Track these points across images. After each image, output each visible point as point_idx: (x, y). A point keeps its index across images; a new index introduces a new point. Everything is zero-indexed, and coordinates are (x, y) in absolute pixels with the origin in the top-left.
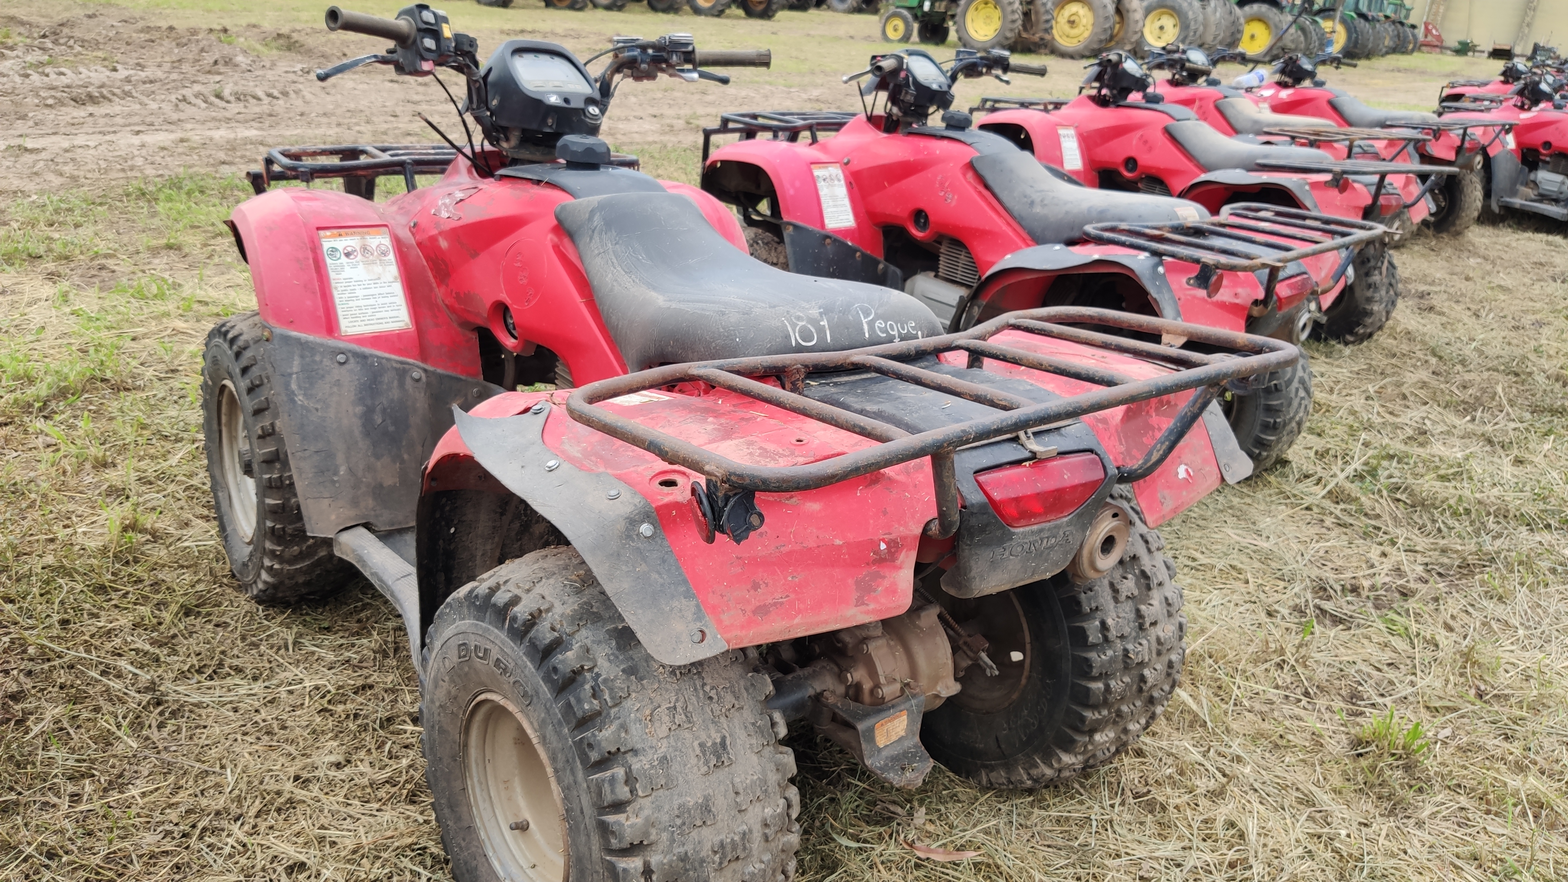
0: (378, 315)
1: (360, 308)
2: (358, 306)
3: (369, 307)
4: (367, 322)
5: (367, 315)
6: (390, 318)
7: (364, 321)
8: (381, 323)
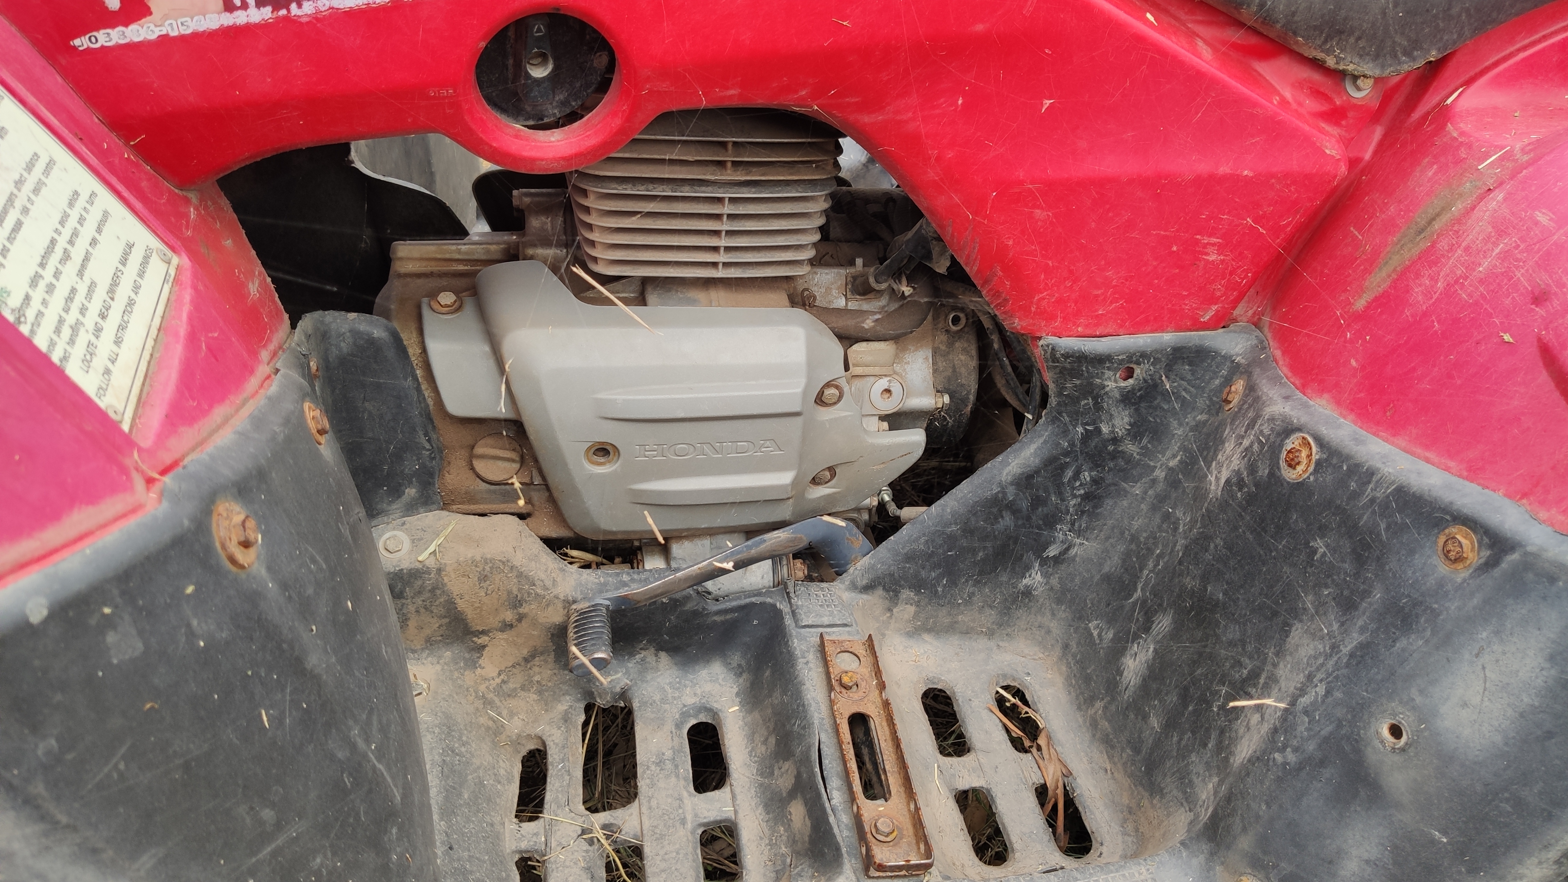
1: (42, 285)
2: (34, 282)
3: (54, 261)
4: (110, 326)
5: (80, 298)
6: (124, 261)
7: (98, 331)
8: (131, 303)
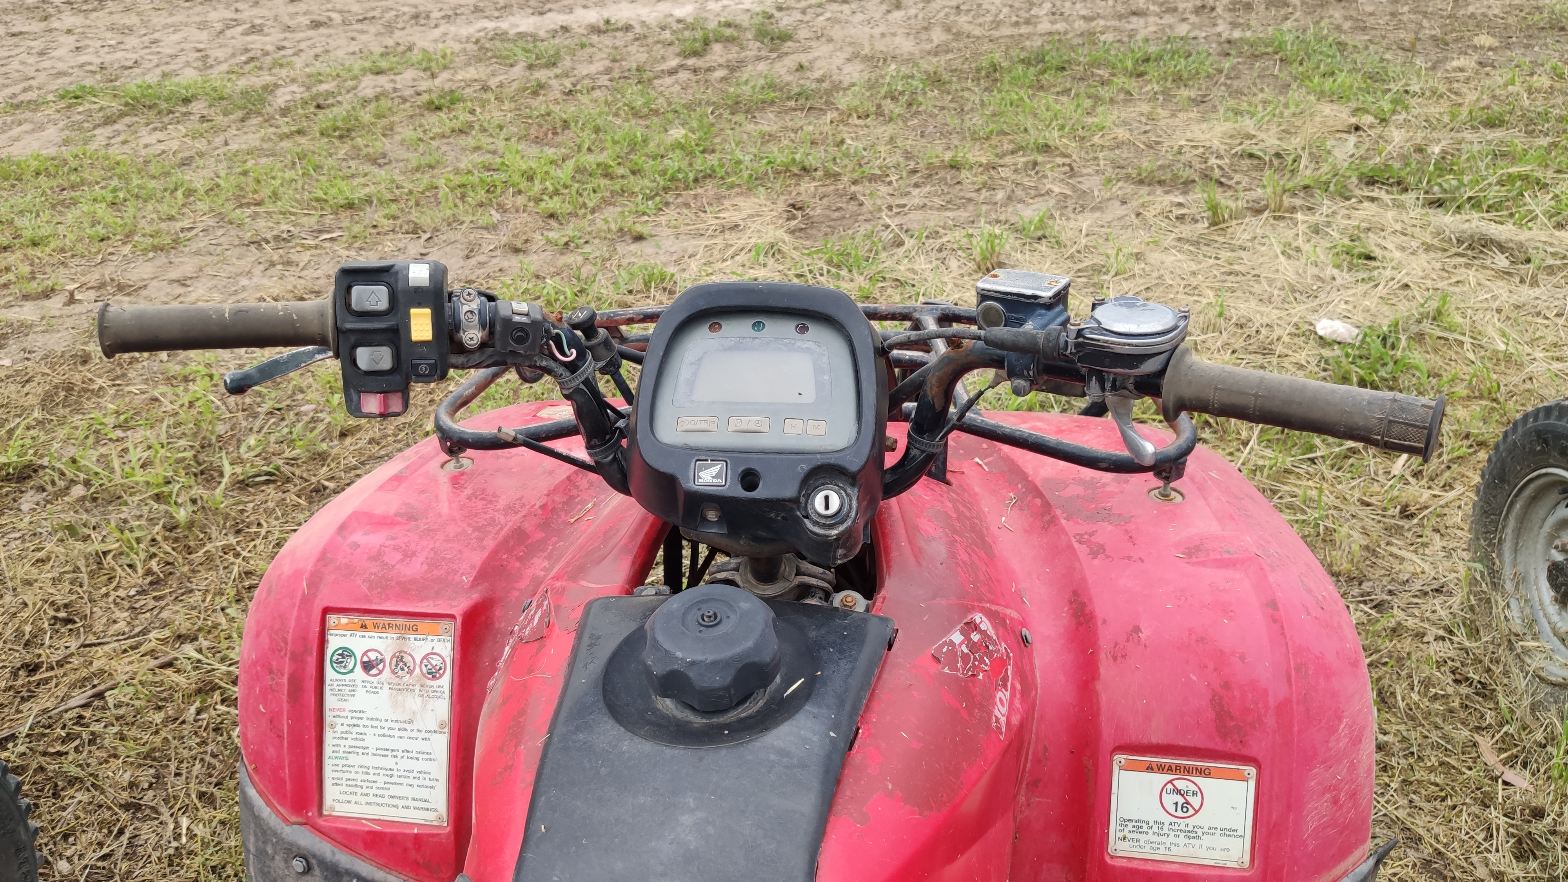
0: (394, 790)
1: (365, 770)
2: (363, 767)
3: (382, 772)
4: (371, 799)
5: (375, 785)
6: (413, 799)
7: (366, 795)
8: (396, 806)
